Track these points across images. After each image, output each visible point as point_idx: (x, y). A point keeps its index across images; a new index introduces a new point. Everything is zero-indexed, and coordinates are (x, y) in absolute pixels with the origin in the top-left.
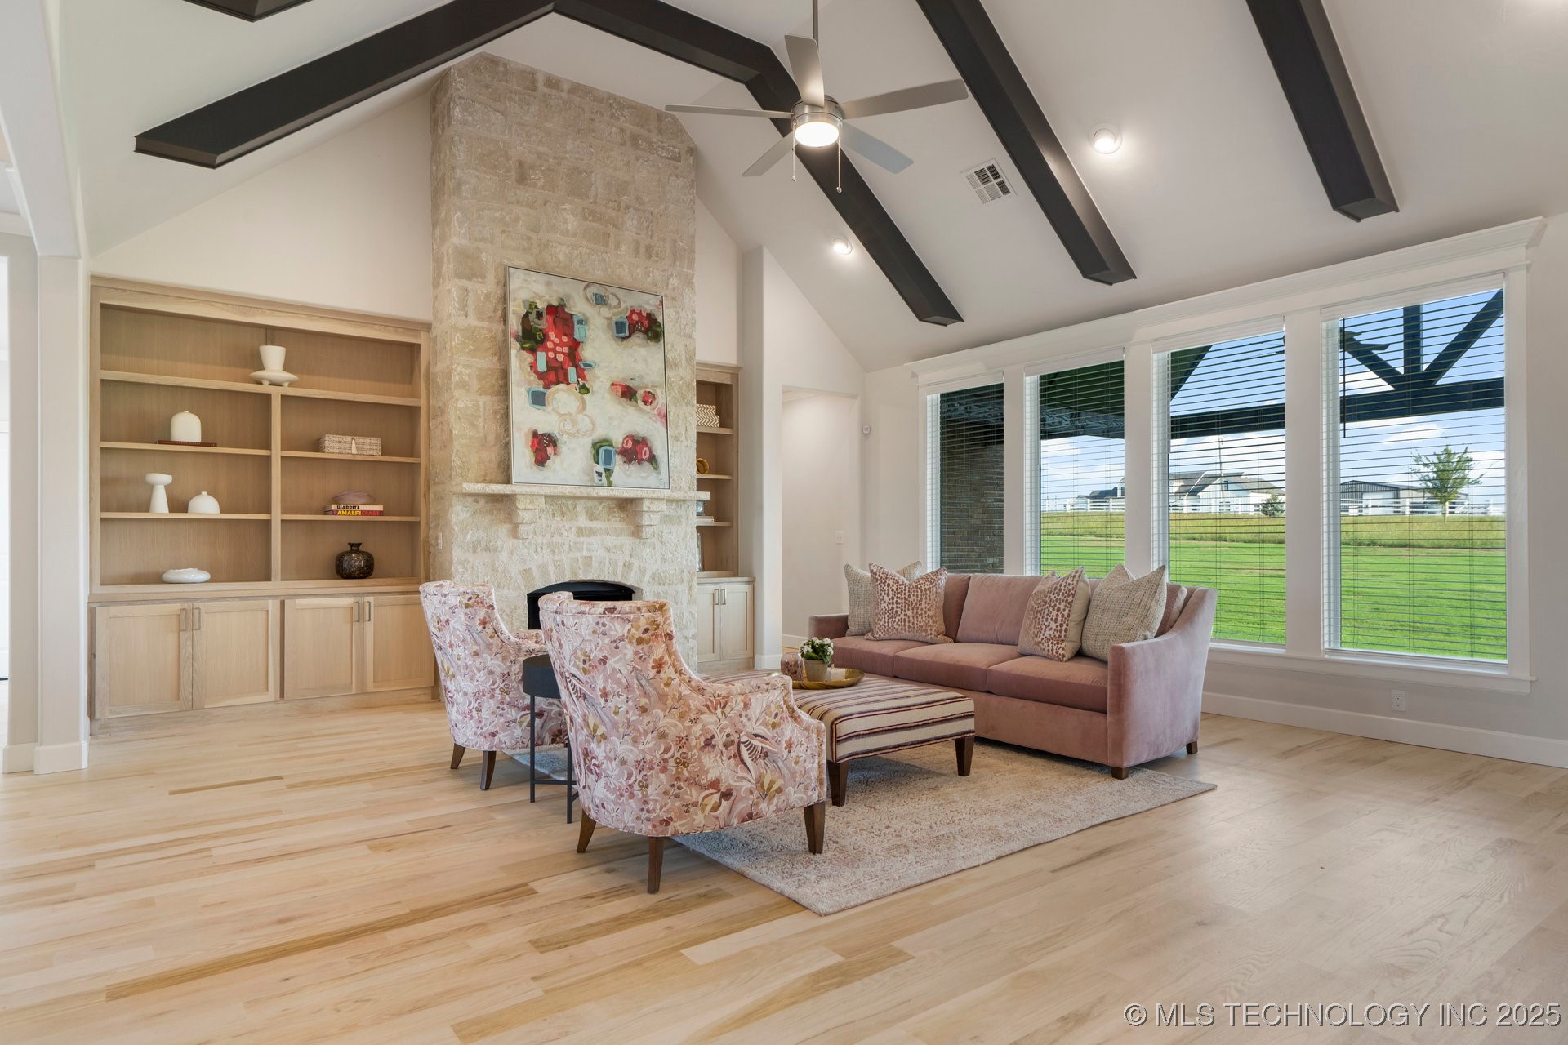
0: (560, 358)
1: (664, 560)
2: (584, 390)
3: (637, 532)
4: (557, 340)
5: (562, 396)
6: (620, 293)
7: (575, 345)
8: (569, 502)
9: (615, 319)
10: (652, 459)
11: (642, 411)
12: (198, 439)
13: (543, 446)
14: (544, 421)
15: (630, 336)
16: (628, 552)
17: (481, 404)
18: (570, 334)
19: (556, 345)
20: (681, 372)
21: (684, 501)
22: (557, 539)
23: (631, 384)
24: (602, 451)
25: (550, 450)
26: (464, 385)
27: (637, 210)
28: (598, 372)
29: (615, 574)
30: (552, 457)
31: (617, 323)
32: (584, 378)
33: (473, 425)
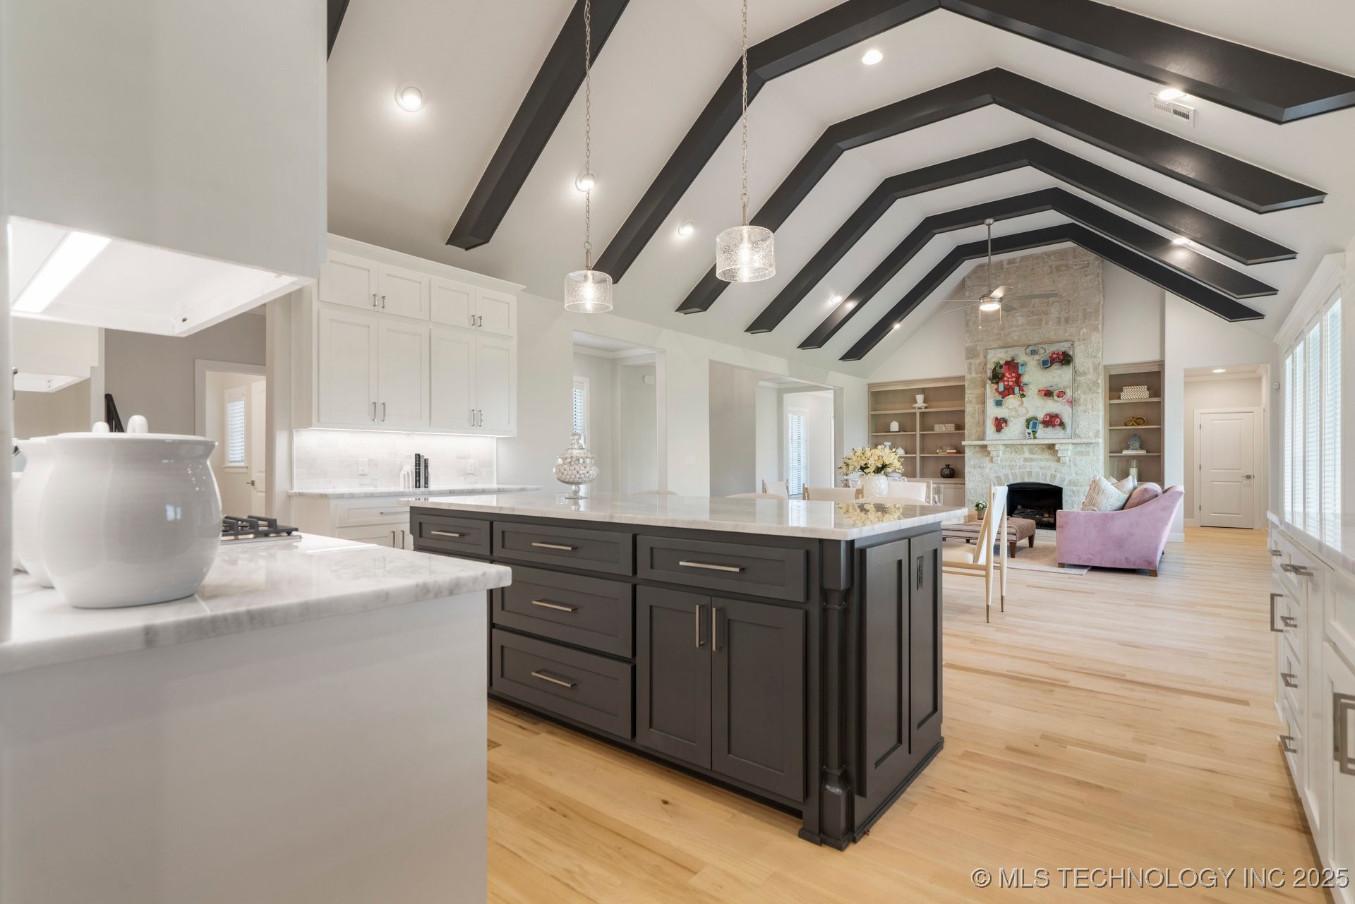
0: (1011, 383)
1: (1077, 474)
2: (1023, 396)
3: (1058, 460)
4: (1009, 376)
5: (1012, 401)
6: (1044, 346)
7: (1019, 376)
8: (1020, 447)
9: (1042, 359)
10: (1062, 424)
11: (1057, 401)
12: (898, 430)
13: (1000, 424)
14: (1001, 412)
15: (1051, 365)
16: (1053, 470)
17: (977, 408)
18: (1017, 372)
19: (1009, 378)
20: (1089, 376)
21: (1091, 444)
22: (1013, 463)
23: (1050, 389)
24: (1031, 423)
25: (1003, 425)
26: (970, 402)
27: (1059, 302)
28: (1031, 386)
29: (1045, 479)
30: (1005, 428)
31: (1043, 361)
32: (1023, 390)
33: (973, 417)
